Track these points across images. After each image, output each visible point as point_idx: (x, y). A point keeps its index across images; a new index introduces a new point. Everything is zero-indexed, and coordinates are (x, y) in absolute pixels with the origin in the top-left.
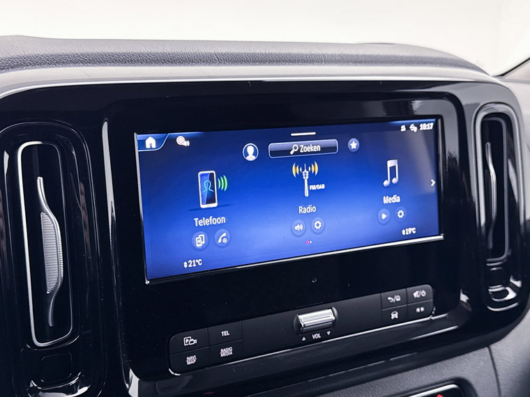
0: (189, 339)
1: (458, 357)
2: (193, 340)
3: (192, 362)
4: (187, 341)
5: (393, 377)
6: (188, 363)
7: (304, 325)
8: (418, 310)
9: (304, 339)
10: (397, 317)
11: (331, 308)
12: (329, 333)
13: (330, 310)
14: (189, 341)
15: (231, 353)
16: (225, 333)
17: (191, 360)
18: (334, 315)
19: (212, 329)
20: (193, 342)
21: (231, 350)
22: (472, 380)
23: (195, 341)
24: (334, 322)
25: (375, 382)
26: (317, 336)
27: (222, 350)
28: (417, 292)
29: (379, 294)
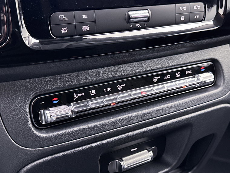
0: (63, 17)
1: (214, 48)
2: (65, 18)
3: (65, 32)
4: (61, 18)
5: (179, 55)
6: (63, 32)
7: (132, 17)
8: (195, 17)
9: (131, 26)
10: (184, 19)
11: (147, 10)
12: (145, 24)
13: (147, 11)
15: (89, 29)
16: (85, 16)
17: (64, 30)
18: (149, 13)
19: (77, 13)
20: (65, 19)
21: (89, 28)
22: (220, 60)
23: (67, 19)
24: (149, 18)
25: (170, 57)
26: (138, 25)
27: (83, 27)
28: (196, 6)
29: (175, 5)
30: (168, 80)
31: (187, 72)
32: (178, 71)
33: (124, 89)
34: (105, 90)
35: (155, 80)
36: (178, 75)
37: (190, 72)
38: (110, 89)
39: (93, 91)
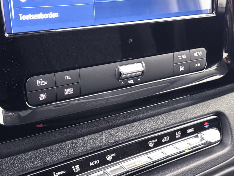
0: (41, 81)
1: (218, 98)
2: (43, 82)
3: (44, 98)
4: (39, 82)
5: (178, 111)
6: (41, 99)
7: (123, 73)
8: (196, 65)
9: (122, 83)
10: (183, 70)
11: (141, 62)
12: (139, 80)
13: (140, 63)
14: (41, 82)
15: (72, 92)
16: (68, 78)
17: (43, 97)
18: (143, 67)
19: (58, 74)
21: (72, 90)
22: (227, 112)
23: (46, 83)
24: (143, 72)
25: (168, 114)
26: (131, 82)
27: (65, 90)
28: (197, 53)
29: (173, 53)
30: (166, 142)
31: (189, 131)
32: (177, 131)
33: (114, 159)
34: (91, 164)
35: (151, 144)
36: (178, 135)
37: (192, 130)
38: (97, 162)
39: (77, 167)
